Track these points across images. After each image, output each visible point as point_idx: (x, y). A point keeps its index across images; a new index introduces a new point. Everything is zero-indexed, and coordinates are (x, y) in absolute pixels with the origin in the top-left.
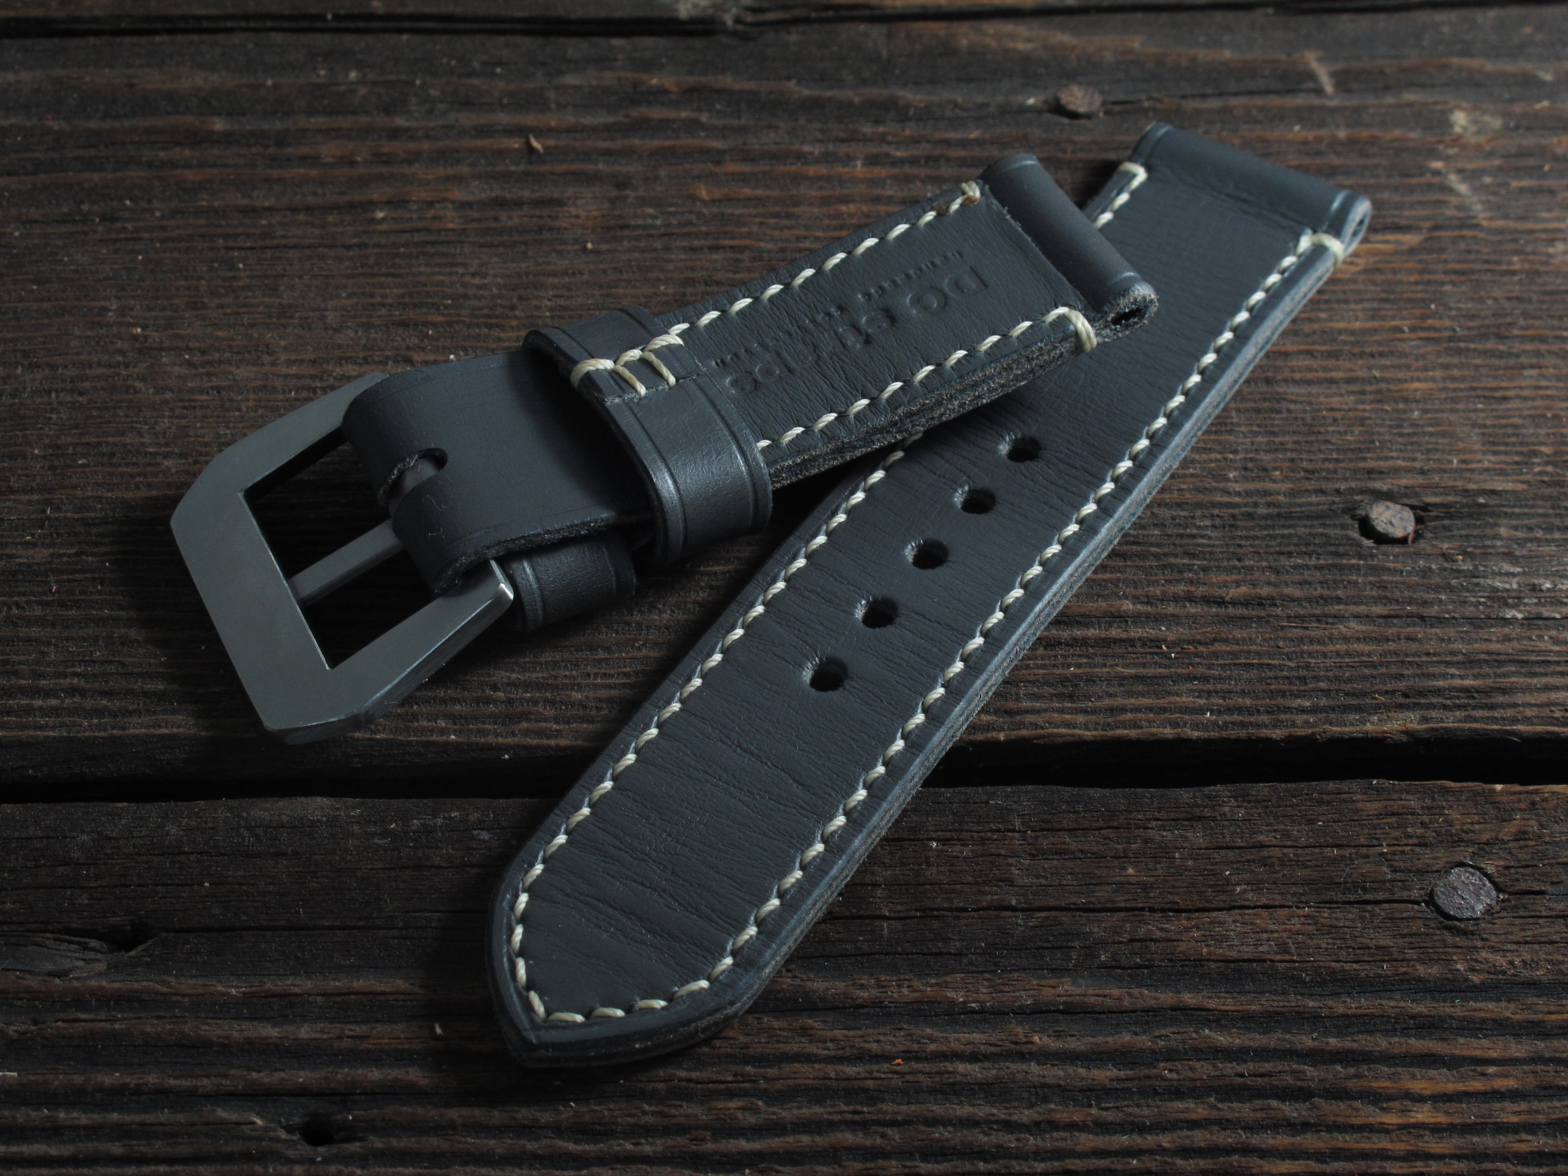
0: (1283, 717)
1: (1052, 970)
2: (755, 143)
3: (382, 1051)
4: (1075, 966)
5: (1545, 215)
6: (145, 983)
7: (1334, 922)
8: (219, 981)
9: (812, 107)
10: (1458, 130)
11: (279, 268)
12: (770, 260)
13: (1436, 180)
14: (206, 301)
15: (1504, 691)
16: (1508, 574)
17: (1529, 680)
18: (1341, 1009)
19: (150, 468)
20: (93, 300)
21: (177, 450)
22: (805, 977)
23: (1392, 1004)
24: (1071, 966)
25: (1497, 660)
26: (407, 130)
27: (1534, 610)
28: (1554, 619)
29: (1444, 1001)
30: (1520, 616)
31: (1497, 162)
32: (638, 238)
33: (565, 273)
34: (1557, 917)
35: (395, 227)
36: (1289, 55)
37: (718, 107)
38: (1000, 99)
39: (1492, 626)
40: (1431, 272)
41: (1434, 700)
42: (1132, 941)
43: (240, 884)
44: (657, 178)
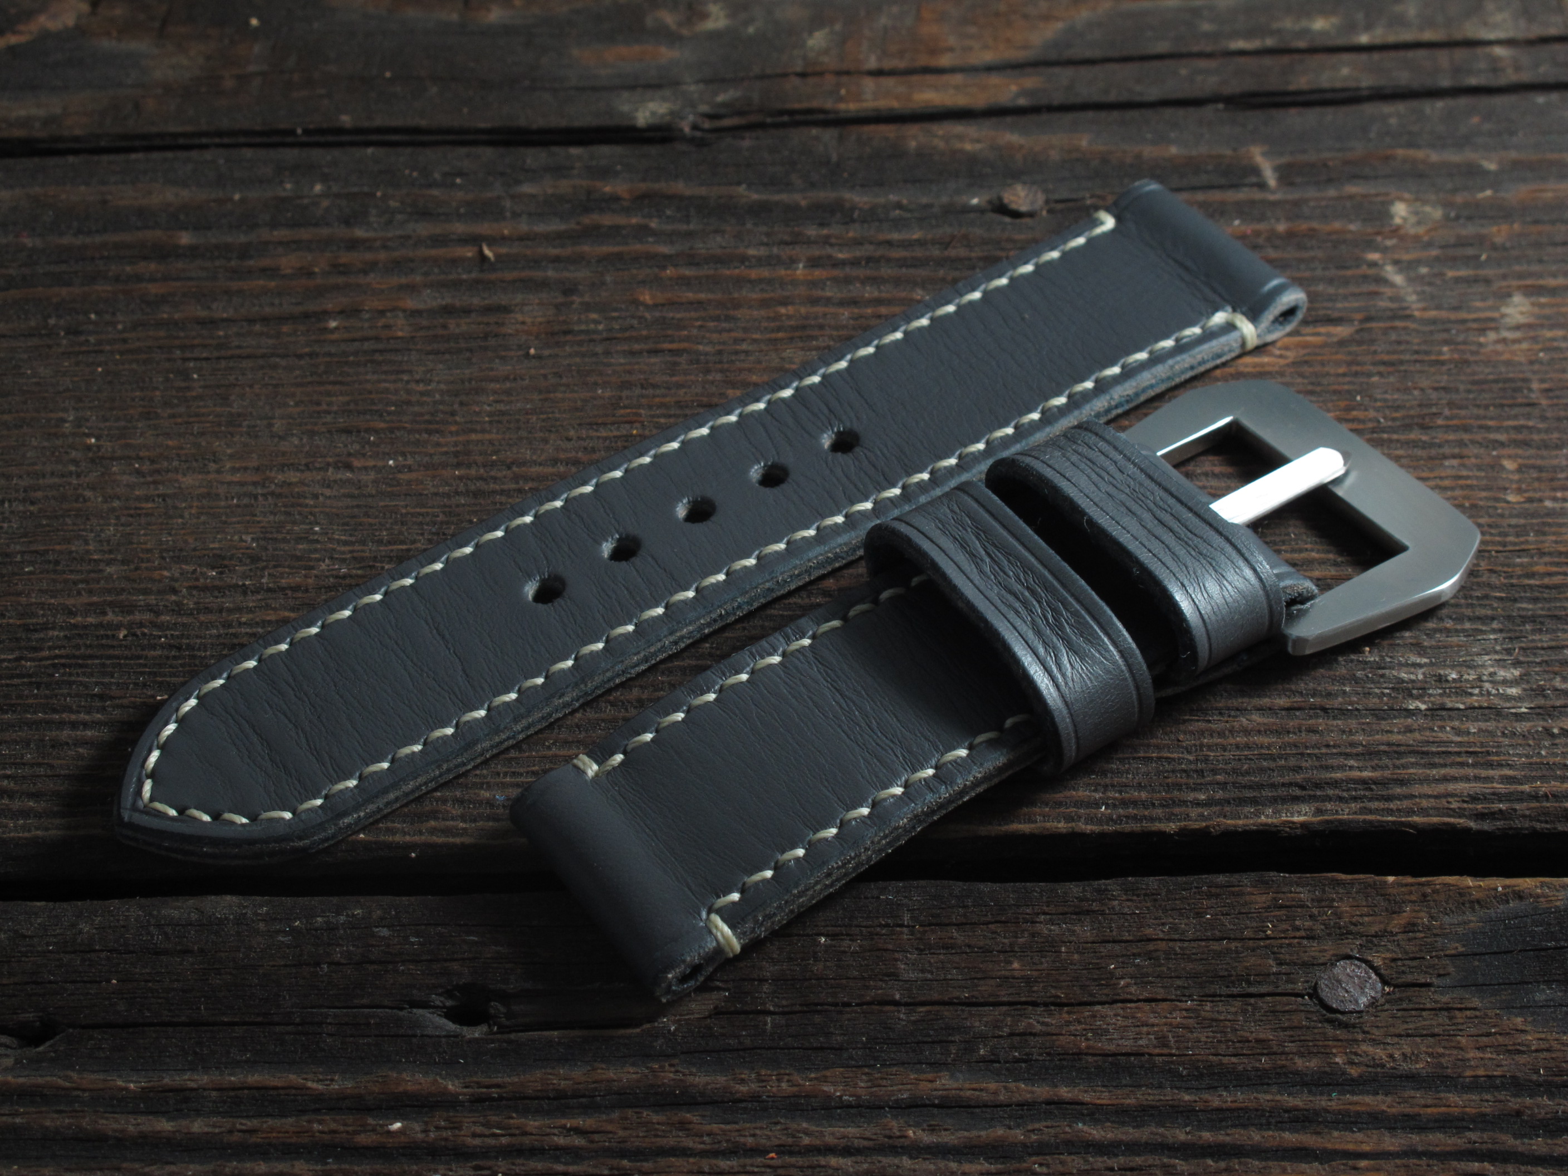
0: (1177, 810)
1: (930, 1064)
2: (701, 247)
3: (270, 1144)
4: (954, 1060)
5: (1479, 304)
6: (49, 1079)
7: (1216, 1016)
8: (120, 1076)
9: (760, 211)
10: (1398, 221)
11: (232, 378)
12: (707, 363)
13: (1371, 272)
14: (159, 411)
15: (1402, 782)
16: (1415, 665)
17: (1428, 771)
18: (1216, 1103)
19: (93, 575)
20: (51, 411)
21: (119, 557)
22: (687, 1071)
23: (1269, 1097)
24: (949, 1060)
25: (1397, 751)
26: (365, 241)
27: (1438, 700)
28: (1459, 709)
29: (1322, 1094)
30: (1423, 707)
31: (1435, 252)
32: (580, 343)
33: (507, 378)
34: (1441, 1009)
35: (346, 336)
36: (1235, 150)
37: (668, 212)
38: (945, 199)
39: (1395, 717)
40: (1358, 364)
41: (1330, 792)
42: (1011, 1035)
43: (147, 981)
44: (603, 283)
